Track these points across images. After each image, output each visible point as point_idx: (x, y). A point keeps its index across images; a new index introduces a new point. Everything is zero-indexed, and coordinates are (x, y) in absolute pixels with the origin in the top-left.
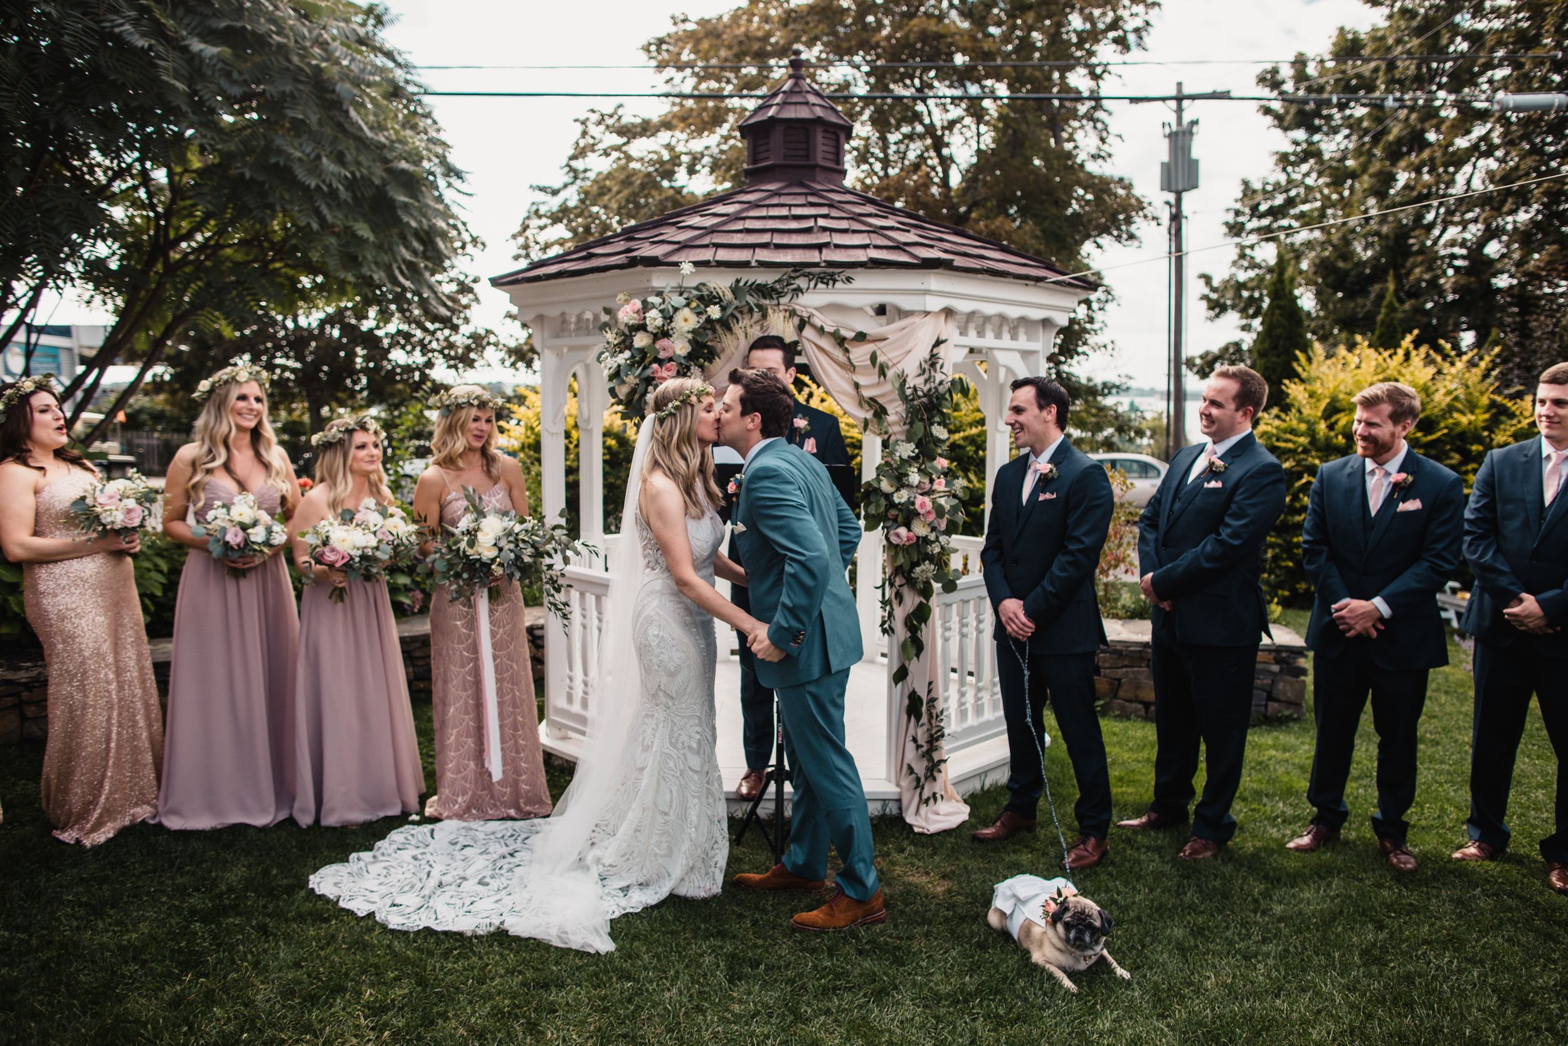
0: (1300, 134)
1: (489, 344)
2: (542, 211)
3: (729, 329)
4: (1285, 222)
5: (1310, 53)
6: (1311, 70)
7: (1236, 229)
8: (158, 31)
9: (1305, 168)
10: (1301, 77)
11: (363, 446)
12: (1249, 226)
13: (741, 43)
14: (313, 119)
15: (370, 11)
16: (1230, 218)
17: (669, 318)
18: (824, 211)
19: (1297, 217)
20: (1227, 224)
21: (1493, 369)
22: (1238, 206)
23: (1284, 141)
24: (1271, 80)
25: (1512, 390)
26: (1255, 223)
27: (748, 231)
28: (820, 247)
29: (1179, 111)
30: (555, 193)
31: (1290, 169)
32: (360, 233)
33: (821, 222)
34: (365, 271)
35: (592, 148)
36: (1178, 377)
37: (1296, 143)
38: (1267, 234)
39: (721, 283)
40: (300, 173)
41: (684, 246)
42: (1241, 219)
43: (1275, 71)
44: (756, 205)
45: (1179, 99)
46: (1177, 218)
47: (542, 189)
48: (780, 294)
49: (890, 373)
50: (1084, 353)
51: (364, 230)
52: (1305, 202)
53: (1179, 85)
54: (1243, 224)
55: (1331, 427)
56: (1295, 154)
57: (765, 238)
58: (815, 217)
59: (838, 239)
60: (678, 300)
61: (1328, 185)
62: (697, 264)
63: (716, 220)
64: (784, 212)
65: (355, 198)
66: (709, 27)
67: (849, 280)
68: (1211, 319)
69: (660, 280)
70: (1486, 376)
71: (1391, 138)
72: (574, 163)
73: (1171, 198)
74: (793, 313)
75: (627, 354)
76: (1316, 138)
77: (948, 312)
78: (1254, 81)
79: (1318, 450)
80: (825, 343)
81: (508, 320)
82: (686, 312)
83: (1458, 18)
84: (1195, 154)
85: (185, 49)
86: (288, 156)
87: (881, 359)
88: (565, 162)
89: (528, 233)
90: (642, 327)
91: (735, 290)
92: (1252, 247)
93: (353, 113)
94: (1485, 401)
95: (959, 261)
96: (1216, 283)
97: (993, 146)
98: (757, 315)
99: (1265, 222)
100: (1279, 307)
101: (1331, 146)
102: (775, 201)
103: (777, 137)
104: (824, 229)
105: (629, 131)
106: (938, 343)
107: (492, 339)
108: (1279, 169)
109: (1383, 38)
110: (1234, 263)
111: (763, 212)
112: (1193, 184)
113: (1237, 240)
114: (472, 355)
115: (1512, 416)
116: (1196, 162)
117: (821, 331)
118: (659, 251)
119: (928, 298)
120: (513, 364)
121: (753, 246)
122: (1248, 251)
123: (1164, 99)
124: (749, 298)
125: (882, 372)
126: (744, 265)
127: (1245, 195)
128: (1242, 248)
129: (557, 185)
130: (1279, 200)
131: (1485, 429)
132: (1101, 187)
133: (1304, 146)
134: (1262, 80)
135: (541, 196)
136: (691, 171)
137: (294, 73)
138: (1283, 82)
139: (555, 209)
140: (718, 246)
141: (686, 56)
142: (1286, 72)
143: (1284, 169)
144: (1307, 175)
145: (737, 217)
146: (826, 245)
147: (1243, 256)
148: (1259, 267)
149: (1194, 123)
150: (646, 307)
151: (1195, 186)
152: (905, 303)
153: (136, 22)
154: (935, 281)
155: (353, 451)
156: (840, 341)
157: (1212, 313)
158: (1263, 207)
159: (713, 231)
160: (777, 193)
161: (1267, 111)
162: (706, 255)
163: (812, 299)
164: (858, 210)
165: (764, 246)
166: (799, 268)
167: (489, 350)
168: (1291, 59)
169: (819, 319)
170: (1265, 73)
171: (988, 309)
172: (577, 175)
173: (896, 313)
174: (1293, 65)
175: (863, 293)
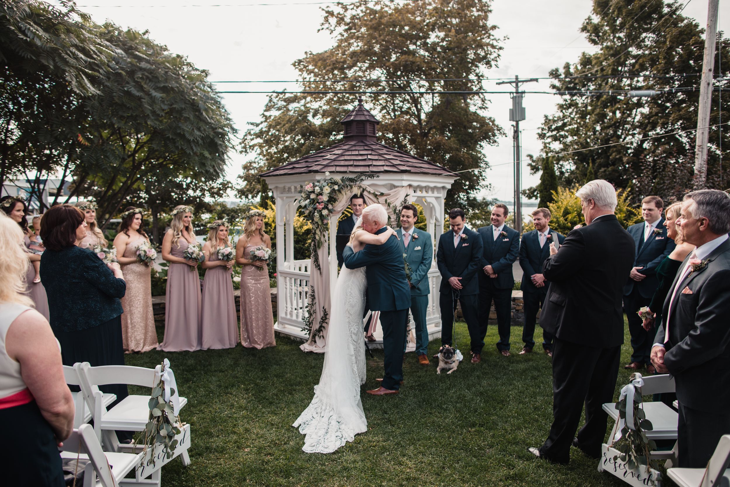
0: (567, 97)
1: (228, 187)
2: (252, 132)
3: (340, 192)
4: (562, 133)
5: (571, 63)
6: (572, 70)
7: (542, 136)
8: (141, 88)
9: (570, 110)
10: (568, 73)
11: (222, 230)
12: (548, 135)
13: (334, 64)
14: (192, 117)
15: (203, 71)
16: (540, 131)
17: (322, 189)
18: (370, 152)
19: (567, 131)
20: (538, 134)
21: (628, 196)
22: (543, 126)
23: (560, 100)
24: (554, 74)
25: (635, 205)
26: (550, 134)
27: (346, 160)
28: (369, 166)
29: (517, 87)
30: (257, 125)
31: (564, 111)
32: (206, 155)
33: (369, 157)
34: (207, 168)
35: (273, 107)
36: (518, 198)
37: (566, 100)
38: (555, 138)
39: (338, 178)
40: (187, 135)
41: (326, 166)
42: (544, 132)
43: (557, 70)
44: (348, 150)
45: (517, 82)
46: (516, 133)
47: (252, 124)
48: (356, 181)
49: (391, 206)
50: (478, 189)
51: (207, 154)
52: (570, 125)
53: (517, 77)
54: (545, 134)
55: (566, 220)
56: (566, 105)
57: (351, 163)
58: (367, 155)
59: (375, 163)
60: (325, 184)
61: (578, 118)
62: (330, 172)
63: (335, 156)
64: (357, 153)
65: (204, 143)
66: (321, 57)
67: (378, 176)
68: (533, 174)
69: (318, 177)
70: (625, 200)
71: (603, 99)
72: (266, 113)
73: (514, 123)
74: (360, 187)
75: (308, 200)
76: (574, 98)
77: (410, 186)
78: (548, 74)
79: (561, 229)
80: (371, 197)
81: (239, 179)
82: (327, 187)
83: (630, 49)
84: (523, 106)
85: (151, 95)
86: (184, 130)
87: (388, 201)
88: (262, 112)
89: (246, 142)
90: (313, 192)
91: (342, 180)
92: (549, 143)
93: (204, 114)
94: (625, 209)
95: (413, 170)
96: (534, 158)
97: (439, 103)
98: (349, 187)
99: (554, 133)
100: (547, 173)
101: (580, 101)
102: (354, 149)
103: (354, 125)
104: (370, 159)
105: (289, 100)
106: (407, 196)
107: (230, 185)
108: (559, 111)
109: (599, 58)
110: (542, 150)
111: (350, 153)
113: (543, 141)
114: (221, 192)
115: (635, 215)
116: (524, 109)
117: (369, 192)
118: (318, 168)
119: (403, 182)
120: (240, 197)
121: (348, 166)
122: (548, 145)
123: (510, 83)
124: (347, 183)
125: (389, 205)
126: (345, 172)
127: (546, 122)
128: (545, 144)
129: (258, 122)
130: (560, 124)
131: (625, 220)
132: (482, 121)
133: (569, 102)
134: (551, 74)
135: (251, 127)
136: (314, 116)
137: (185, 101)
138: (560, 75)
139: (257, 132)
140: (336, 166)
141: (311, 67)
142: (562, 71)
143: (562, 111)
144: (571, 113)
145: (342, 155)
146: (371, 165)
147: (545, 147)
148: (553, 151)
149: (523, 92)
150: (314, 186)
151: (524, 119)
152: (396, 183)
153: (135, 87)
154: (405, 177)
155: (219, 232)
156: (376, 196)
157: (533, 171)
158: (553, 127)
159: (334, 160)
160: (354, 146)
161: (554, 87)
162: (333, 169)
163: (367, 183)
164: (381, 152)
165: (351, 166)
166: (362, 173)
167: (229, 190)
168: (563, 65)
169: (369, 189)
170: (553, 71)
171: (423, 184)
172: (267, 118)
173: (394, 187)
174: (564, 68)
175: (383, 180)
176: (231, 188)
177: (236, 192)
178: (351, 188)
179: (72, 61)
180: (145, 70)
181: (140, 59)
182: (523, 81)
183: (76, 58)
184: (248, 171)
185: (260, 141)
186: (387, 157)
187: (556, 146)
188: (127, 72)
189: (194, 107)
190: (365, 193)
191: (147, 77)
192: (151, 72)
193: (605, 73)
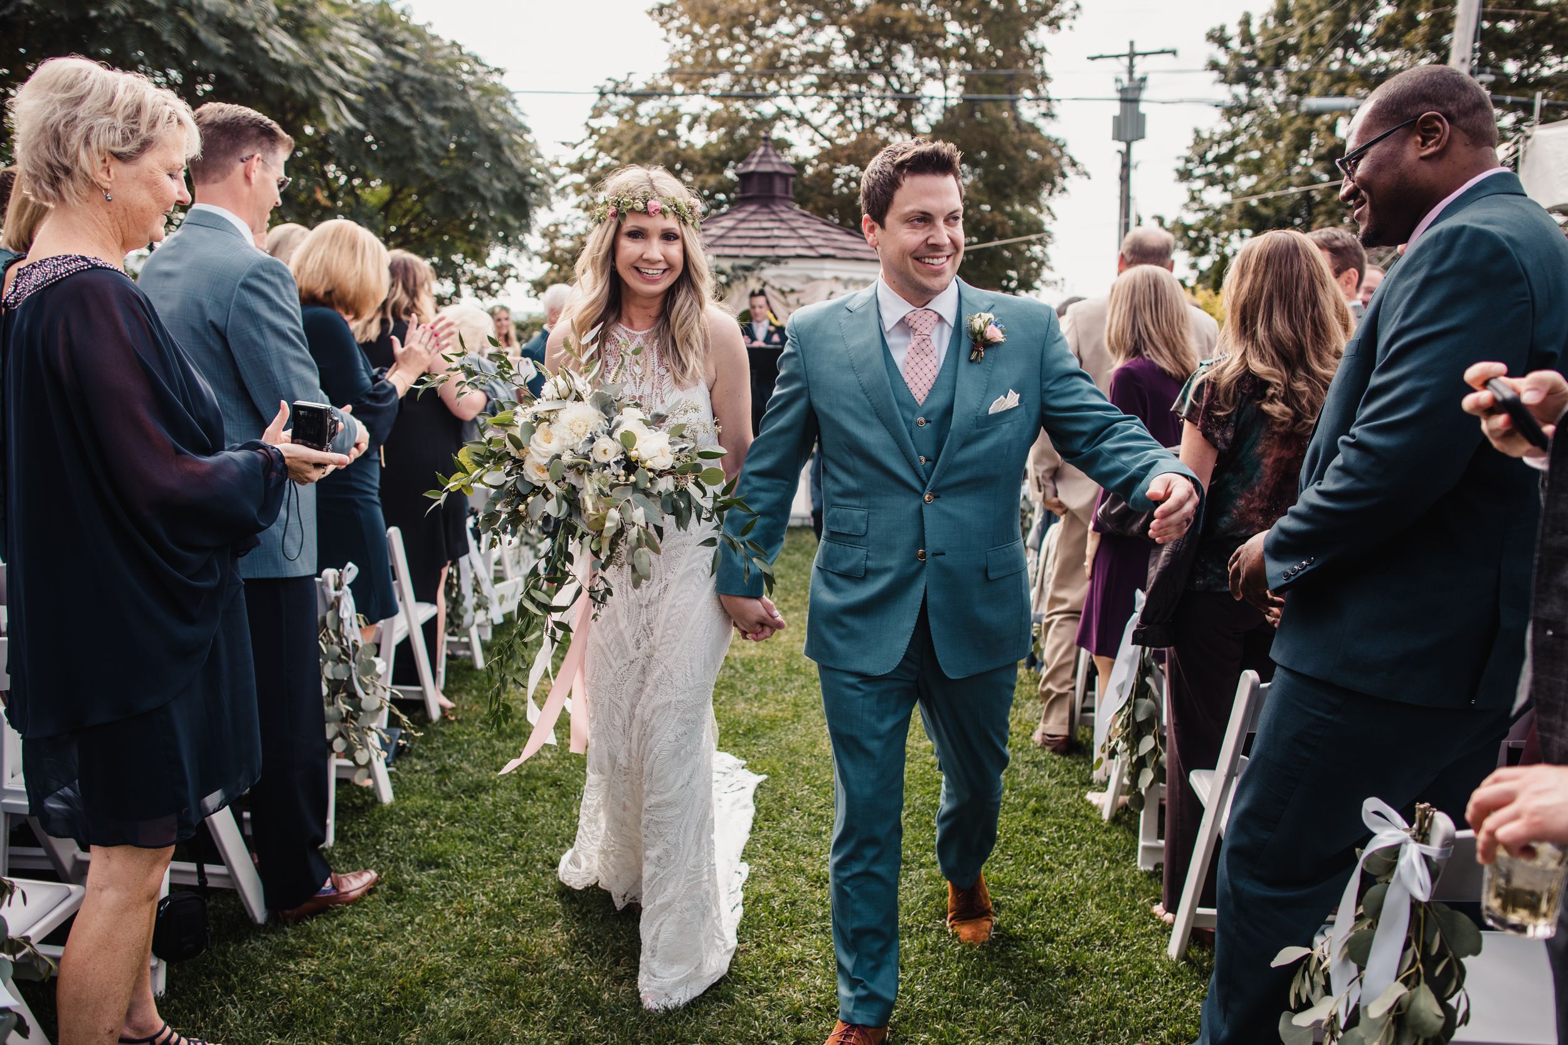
0: (1241, 90)
1: (510, 276)
4: (1229, 169)
5: (1255, 13)
6: (1255, 29)
7: (1185, 175)
8: (408, 109)
10: (1247, 38)
12: (1197, 172)
16: (1181, 164)
18: (777, 224)
19: (1239, 165)
20: (1178, 171)
22: (1188, 153)
23: (1225, 94)
24: (1219, 38)
26: (1202, 170)
27: (739, 237)
28: (773, 247)
29: (1131, 66)
30: (574, 147)
31: (1234, 120)
33: (776, 232)
35: (606, 109)
37: (1238, 97)
38: (1211, 180)
39: (726, 265)
40: (482, 190)
42: (1190, 166)
43: (1223, 29)
44: (743, 221)
45: (1132, 55)
46: (1126, 167)
48: (754, 270)
52: (1245, 151)
53: (1132, 44)
54: (1191, 170)
56: (1237, 106)
57: (746, 242)
58: (772, 229)
59: (783, 242)
64: (757, 225)
65: (506, 201)
67: (787, 263)
72: (592, 123)
73: (1122, 146)
74: (759, 279)
76: (1257, 92)
77: (837, 279)
78: (1203, 37)
85: (424, 122)
86: (476, 181)
88: (585, 120)
91: (733, 268)
92: (1200, 191)
95: (840, 254)
96: (1168, 223)
98: (743, 280)
99: (1212, 168)
102: (753, 218)
103: (755, 180)
104: (776, 237)
105: (638, 95)
108: (1224, 120)
110: (1186, 206)
111: (746, 225)
112: (1140, 136)
113: (1187, 184)
116: (1143, 116)
117: (773, 288)
119: (826, 273)
121: (741, 246)
122: (1196, 195)
123: (1115, 57)
124: (739, 272)
126: (736, 257)
127: (1195, 143)
128: (1192, 192)
129: (576, 140)
130: (1225, 148)
133: (1244, 100)
134: (1211, 37)
138: (1231, 39)
139: (574, 160)
140: (724, 246)
142: (1233, 30)
143: (1229, 120)
145: (733, 229)
146: (777, 246)
147: (1193, 199)
148: (1208, 209)
149: (1143, 80)
151: (1142, 137)
152: (814, 274)
153: (400, 109)
154: (828, 264)
156: (783, 293)
158: (1210, 156)
159: (721, 237)
160: (754, 213)
161: (1214, 66)
162: (719, 251)
163: (769, 272)
164: (794, 224)
165: (747, 246)
166: (763, 258)
167: (511, 282)
168: (1239, 17)
169: (773, 282)
170: (1214, 30)
171: (858, 276)
172: (593, 131)
173: (810, 279)
174: (1241, 23)
175: (793, 269)
176: (516, 277)
177: (529, 286)
178: (746, 278)
179: (328, 82)
180: (413, 79)
181: (404, 60)
182: (1145, 54)
183: (329, 73)
184: (552, 241)
185: (579, 178)
186: (803, 232)
187: (1215, 197)
188: (388, 85)
189: (494, 143)
190: (767, 289)
191: (419, 92)
192: (423, 82)
193: (1315, 41)
